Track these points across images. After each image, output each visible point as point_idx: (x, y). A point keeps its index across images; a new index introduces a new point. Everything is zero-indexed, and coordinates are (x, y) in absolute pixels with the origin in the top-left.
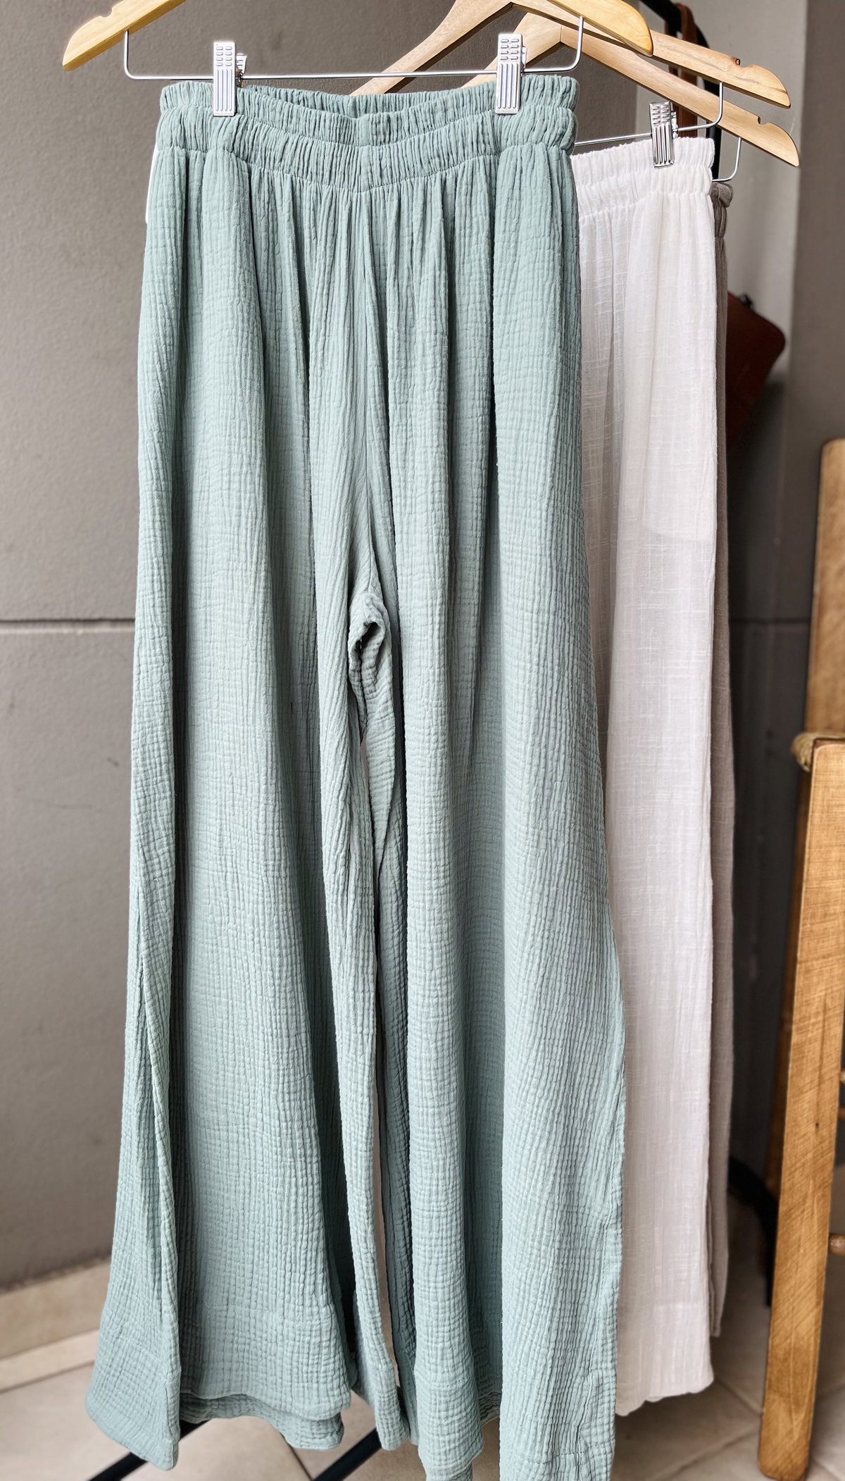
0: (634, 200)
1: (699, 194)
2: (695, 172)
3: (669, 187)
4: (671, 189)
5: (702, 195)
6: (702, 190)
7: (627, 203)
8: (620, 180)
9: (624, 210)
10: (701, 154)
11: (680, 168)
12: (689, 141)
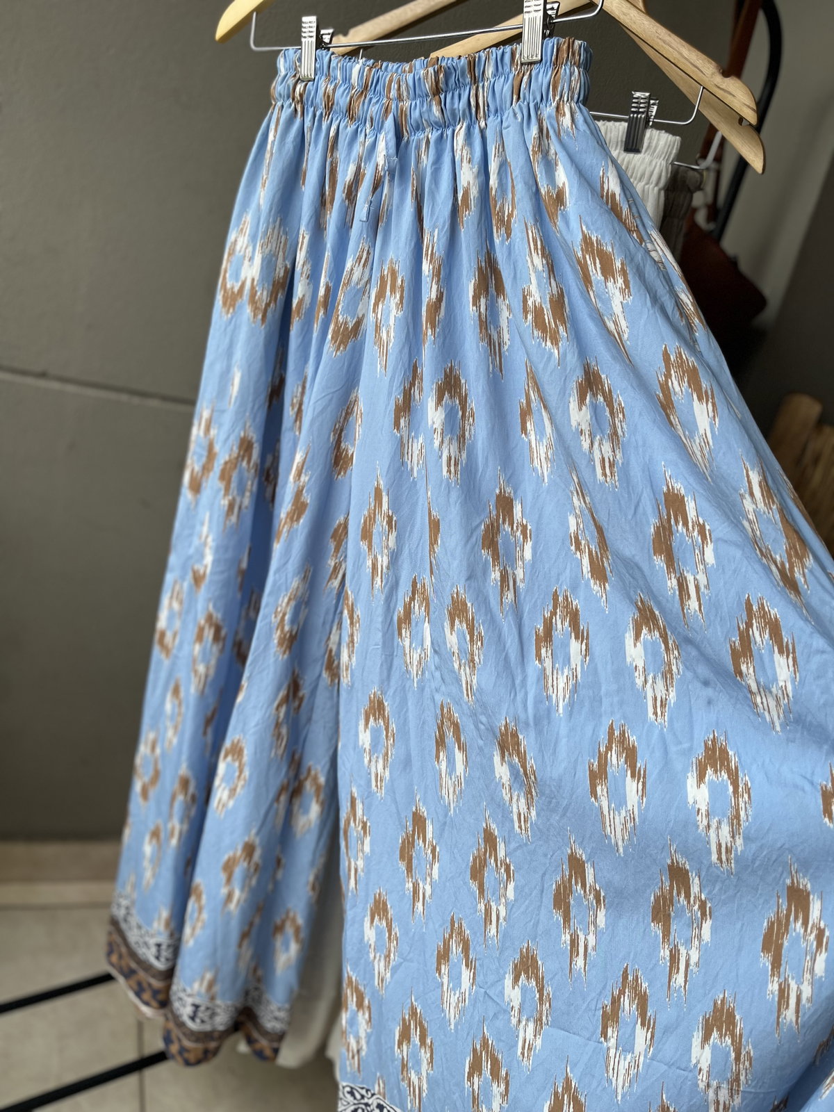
10: (666, 150)
11: (644, 159)
12: (659, 135)
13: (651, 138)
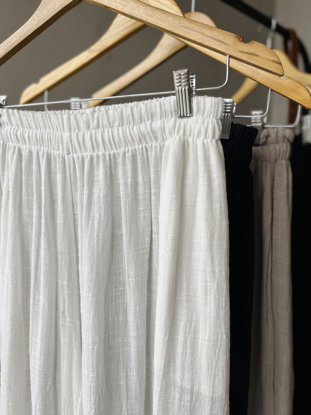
0: (164, 140)
1: (211, 140)
2: (208, 124)
3: (188, 134)
4: (190, 135)
5: (214, 141)
6: (213, 137)
7: (159, 141)
8: (154, 125)
9: (156, 147)
10: (213, 109)
11: (197, 120)
12: (204, 99)
13: (198, 103)
